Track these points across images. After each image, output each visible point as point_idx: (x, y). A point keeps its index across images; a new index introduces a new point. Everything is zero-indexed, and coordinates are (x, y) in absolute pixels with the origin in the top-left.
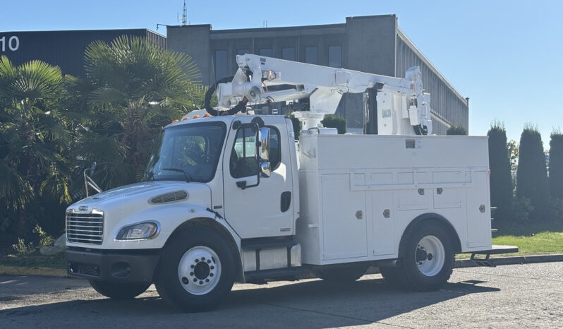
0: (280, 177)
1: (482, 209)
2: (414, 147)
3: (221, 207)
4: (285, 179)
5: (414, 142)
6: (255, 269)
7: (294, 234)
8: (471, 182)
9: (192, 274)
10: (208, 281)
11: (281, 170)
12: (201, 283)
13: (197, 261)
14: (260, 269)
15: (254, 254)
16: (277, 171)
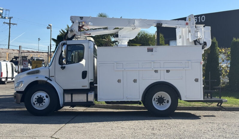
0: (82, 65)
1: (197, 80)
2: (152, 51)
3: (53, 76)
4: (84, 65)
5: (152, 49)
6: (70, 101)
7: (89, 88)
8: (189, 67)
9: (35, 101)
10: (42, 104)
11: (83, 62)
12: (39, 105)
13: (38, 96)
14: (73, 101)
15: (70, 95)
16: (81, 63)
